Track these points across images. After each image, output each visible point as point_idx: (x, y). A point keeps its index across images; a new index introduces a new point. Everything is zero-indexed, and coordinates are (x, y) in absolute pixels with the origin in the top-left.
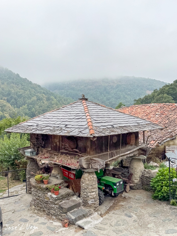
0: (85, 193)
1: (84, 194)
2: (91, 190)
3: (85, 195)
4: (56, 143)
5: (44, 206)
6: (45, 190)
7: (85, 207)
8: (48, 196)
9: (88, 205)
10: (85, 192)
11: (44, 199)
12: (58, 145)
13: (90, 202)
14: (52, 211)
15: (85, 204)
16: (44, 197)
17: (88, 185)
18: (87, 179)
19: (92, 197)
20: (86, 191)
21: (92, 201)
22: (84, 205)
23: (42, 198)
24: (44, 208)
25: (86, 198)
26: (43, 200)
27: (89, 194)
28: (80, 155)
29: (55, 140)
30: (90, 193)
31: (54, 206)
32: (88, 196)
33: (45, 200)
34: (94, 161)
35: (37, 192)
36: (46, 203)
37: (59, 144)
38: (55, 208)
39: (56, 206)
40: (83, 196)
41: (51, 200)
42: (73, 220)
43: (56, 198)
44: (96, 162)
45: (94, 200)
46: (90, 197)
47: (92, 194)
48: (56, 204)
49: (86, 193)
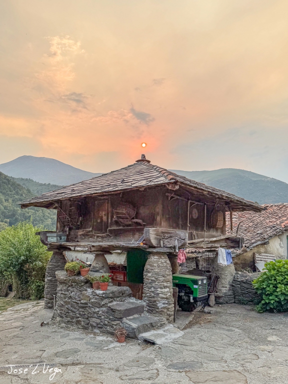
0: (153, 289)
1: (150, 290)
2: (162, 283)
3: (153, 292)
4: (102, 218)
5: (80, 314)
6: (83, 284)
7: (151, 314)
8: (87, 294)
9: (157, 310)
10: (152, 286)
11: (80, 301)
12: (104, 220)
13: (161, 304)
14: (94, 319)
15: (152, 308)
16: (79, 297)
17: (157, 274)
18: (156, 265)
19: (163, 296)
20: (153, 285)
21: (164, 304)
22: (150, 311)
23: (76, 299)
24: (78, 317)
25: (154, 297)
26: (78, 302)
27: (159, 290)
29: (101, 213)
30: (161, 288)
31: (97, 310)
32: (158, 294)
33: (82, 301)
34: (169, 235)
35: (68, 291)
36: (84, 306)
37: (106, 219)
38: (101, 312)
39: (101, 309)
40: (148, 294)
41: (92, 300)
42: (134, 329)
43: (104, 295)
44: (171, 237)
45: (166, 302)
46: (160, 295)
47: (163, 290)
48: (101, 307)
49: (154, 288)
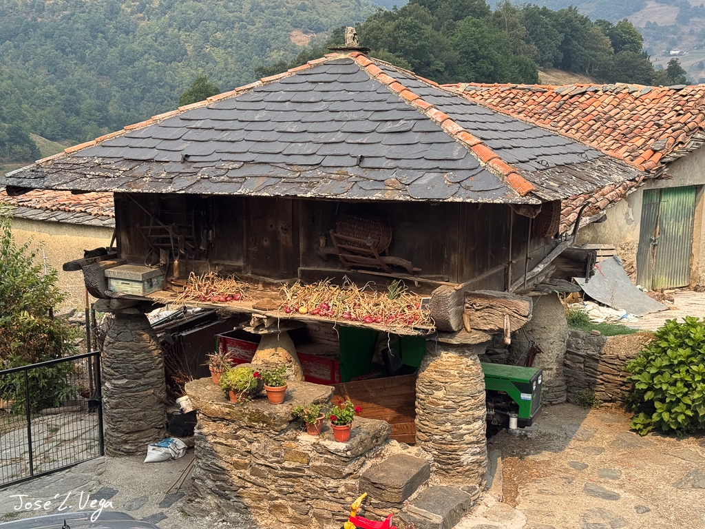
0: (448, 426)
1: (442, 428)
2: (471, 412)
3: (449, 432)
5: (280, 491)
6: (284, 426)
7: (445, 477)
8: (301, 449)
9: (460, 469)
10: (448, 420)
11: (278, 462)
12: (283, 242)
13: (467, 456)
14: (324, 504)
15: (448, 462)
16: (278, 455)
17: (460, 393)
18: (456, 373)
19: (472, 438)
20: (450, 417)
21: (473, 454)
22: (444, 472)
23: (266, 458)
24: (277, 498)
25: (451, 443)
26: (274, 465)
27: (464, 426)
28: (416, 280)
29: (271, 222)
30: (468, 423)
31: (333, 483)
32: (461, 436)
33: (286, 464)
34: (485, 303)
35: (237, 438)
36: (293, 475)
38: (342, 489)
39: (343, 482)
40: (437, 437)
41: (318, 464)
42: (435, 526)
43: (349, 453)
44: (491, 307)
45: (478, 450)
46: (467, 438)
47: (472, 426)
48: (344, 478)
49: (452, 424)
